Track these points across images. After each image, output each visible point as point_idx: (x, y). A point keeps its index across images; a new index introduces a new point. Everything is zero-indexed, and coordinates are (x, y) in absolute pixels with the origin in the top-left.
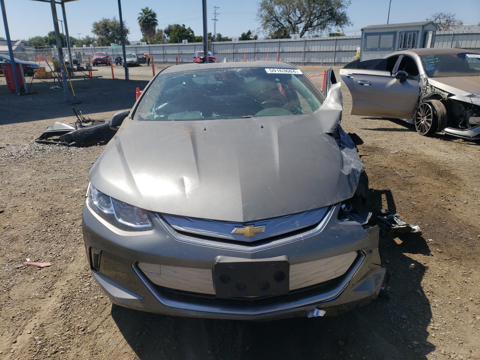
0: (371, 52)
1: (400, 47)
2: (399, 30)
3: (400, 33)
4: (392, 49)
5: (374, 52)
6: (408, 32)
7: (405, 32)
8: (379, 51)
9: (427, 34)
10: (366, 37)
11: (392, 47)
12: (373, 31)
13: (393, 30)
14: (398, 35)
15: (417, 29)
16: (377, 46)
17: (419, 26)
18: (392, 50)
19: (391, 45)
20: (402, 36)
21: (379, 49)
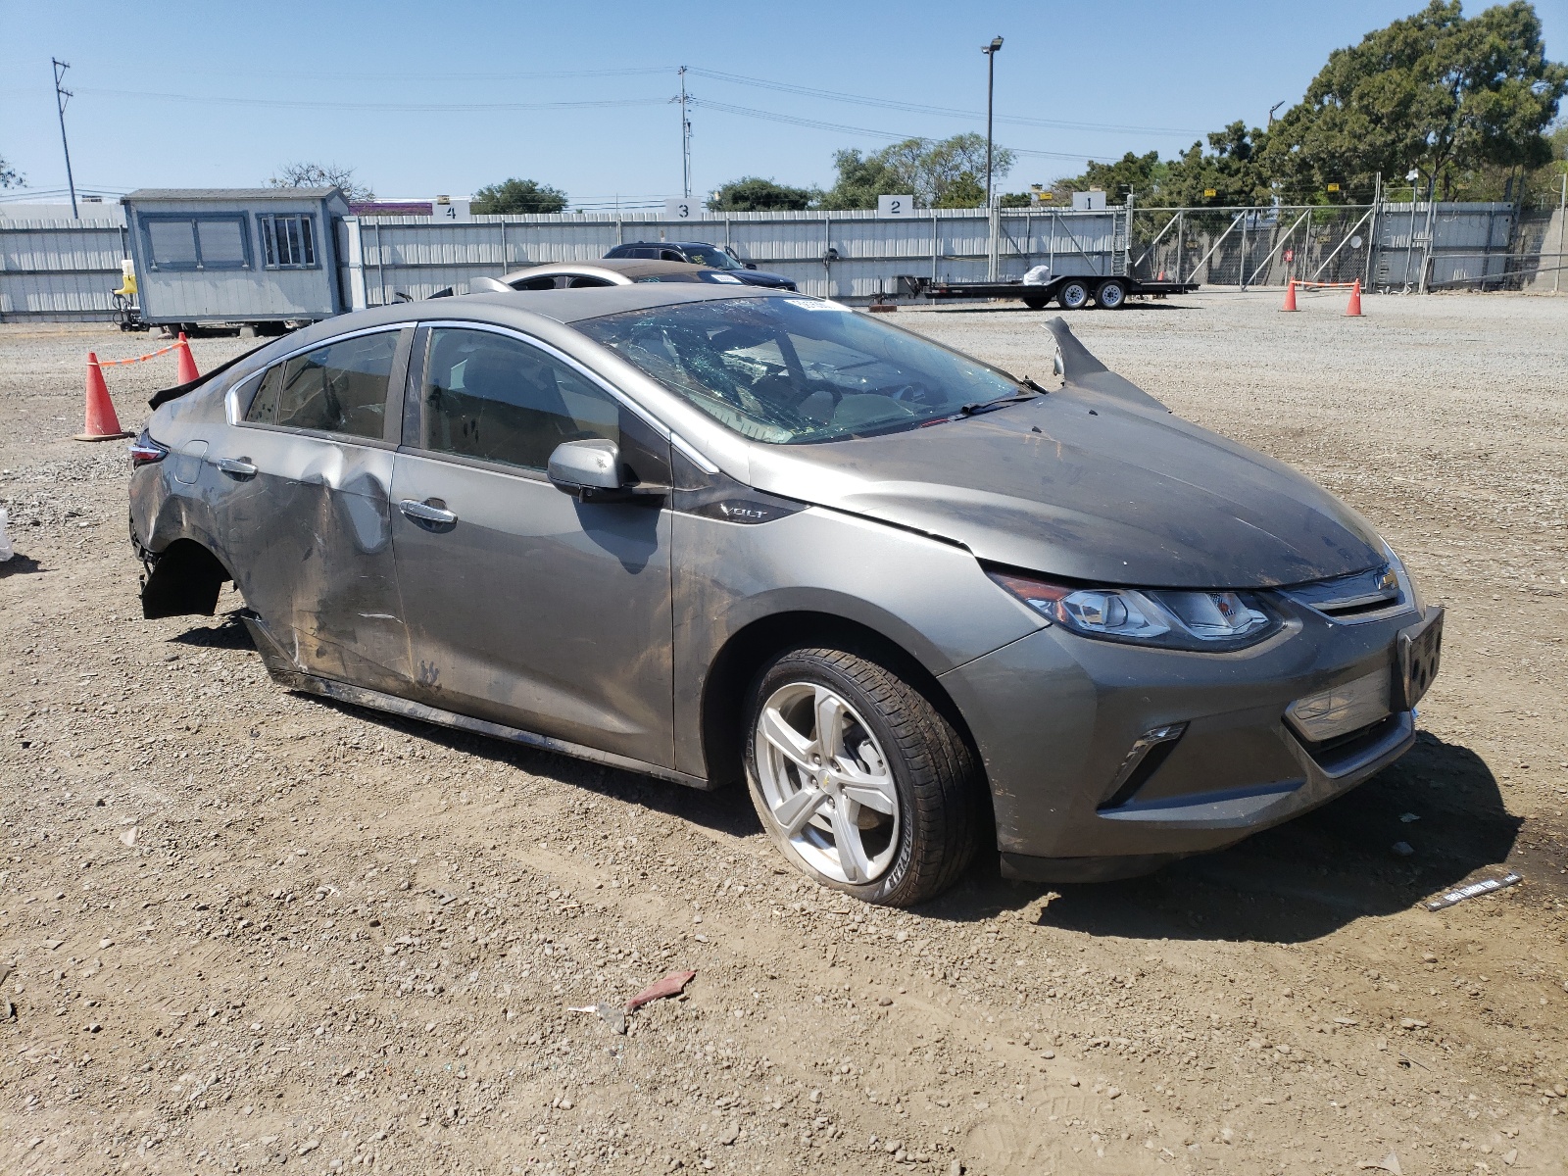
0: (176, 275)
1: (271, 261)
2: (253, 209)
3: (259, 216)
4: (246, 266)
5: (187, 275)
6: (282, 215)
7: (276, 215)
8: (202, 270)
9: (341, 224)
10: (144, 227)
11: (242, 258)
12: (166, 208)
13: (233, 208)
14: (254, 223)
15: (309, 208)
16: (192, 256)
17: (313, 199)
18: (246, 269)
19: (237, 253)
20: (267, 228)
21: (200, 266)
